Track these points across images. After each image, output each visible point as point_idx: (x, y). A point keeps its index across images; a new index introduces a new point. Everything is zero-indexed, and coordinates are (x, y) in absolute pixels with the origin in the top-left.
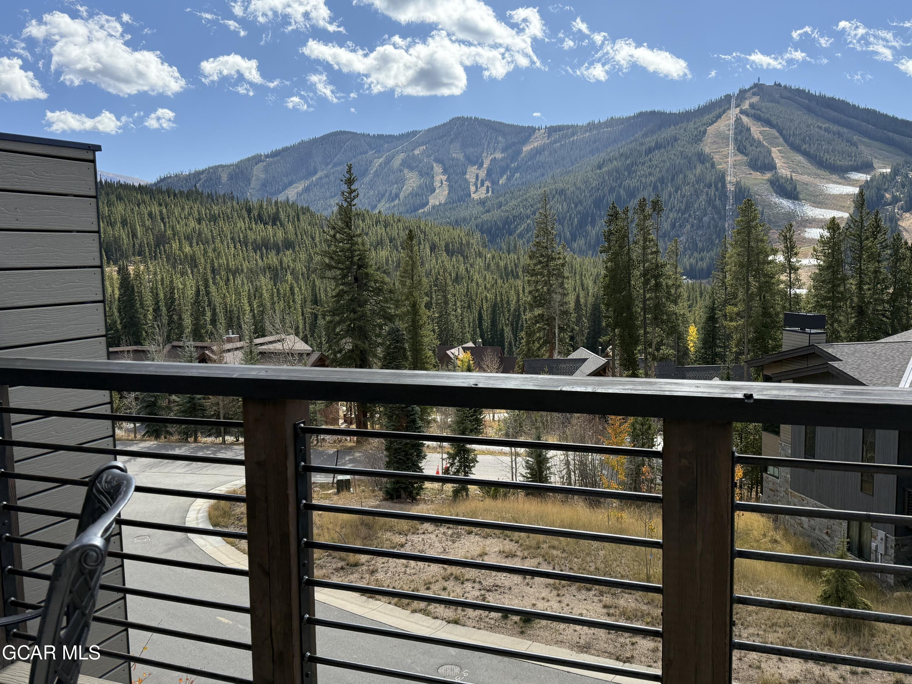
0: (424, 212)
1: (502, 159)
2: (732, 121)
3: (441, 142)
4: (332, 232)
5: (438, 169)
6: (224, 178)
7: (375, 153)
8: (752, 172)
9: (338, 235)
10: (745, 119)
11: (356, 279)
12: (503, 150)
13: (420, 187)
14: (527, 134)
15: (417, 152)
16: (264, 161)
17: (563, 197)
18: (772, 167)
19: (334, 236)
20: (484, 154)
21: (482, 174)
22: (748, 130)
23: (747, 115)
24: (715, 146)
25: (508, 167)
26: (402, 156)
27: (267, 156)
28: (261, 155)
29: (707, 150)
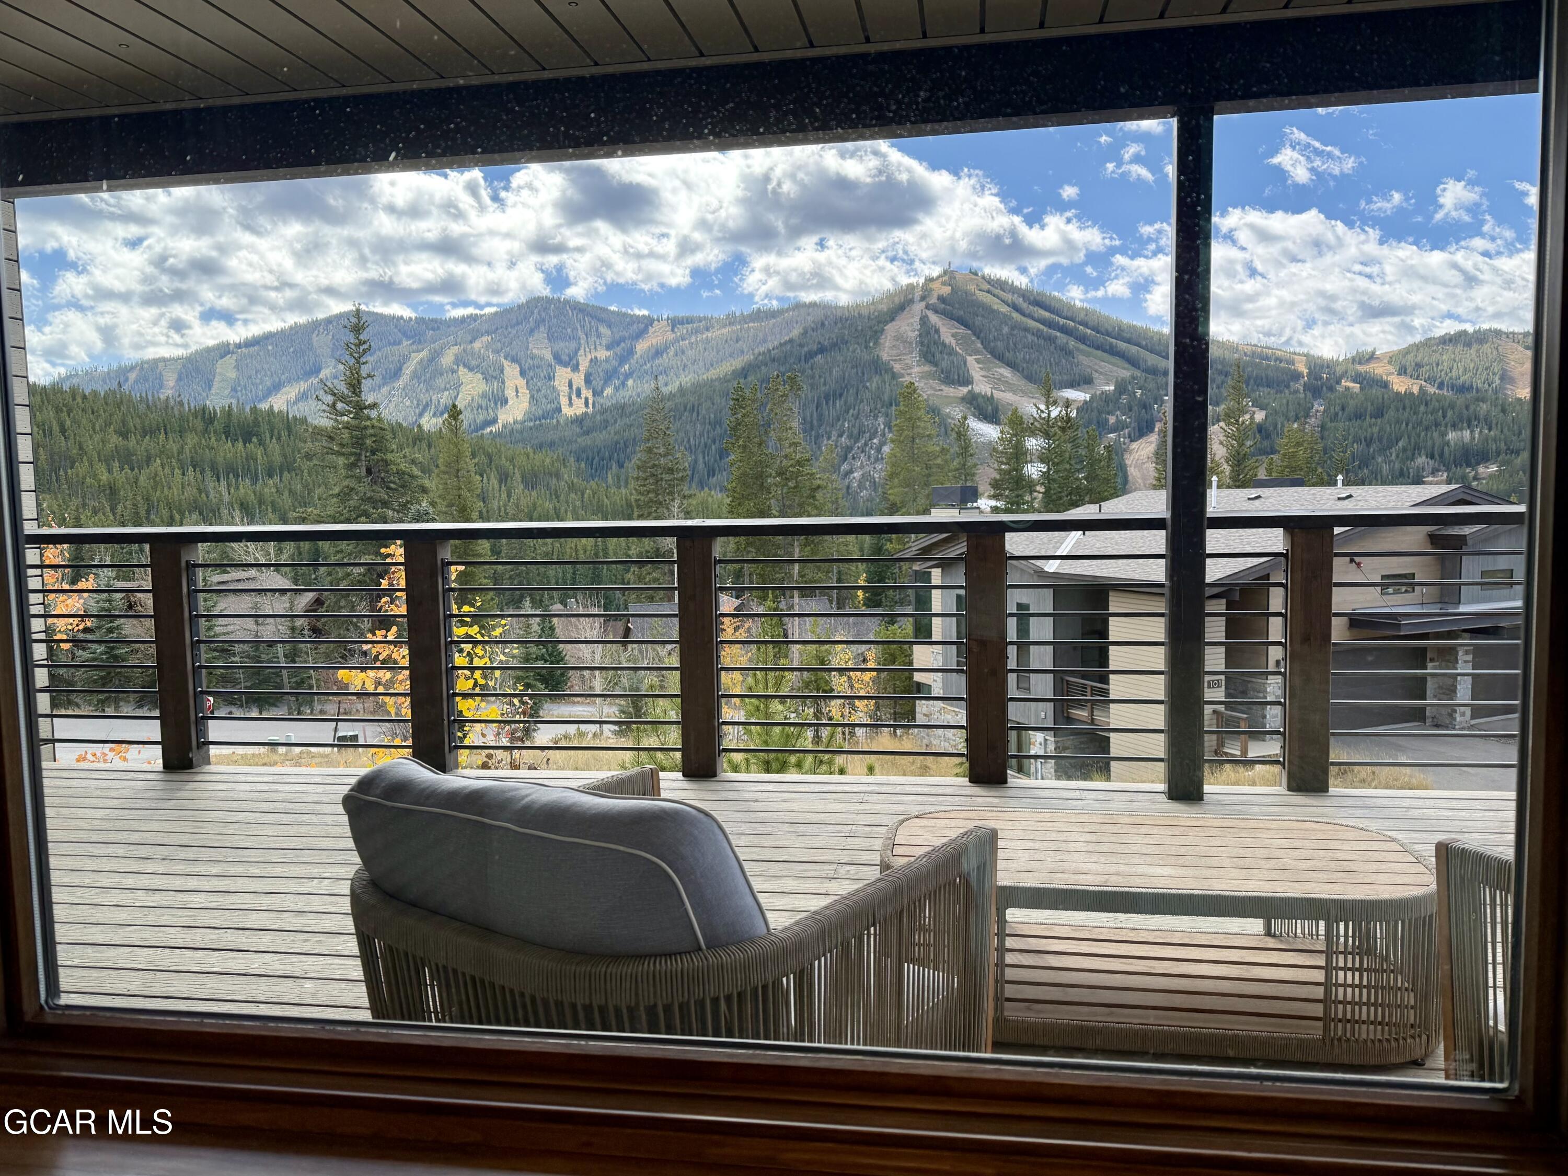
0: (491, 432)
1: (607, 360)
2: (917, 319)
3: (514, 332)
4: (329, 399)
5: (511, 371)
6: (170, 381)
7: (413, 343)
8: (943, 387)
9: (340, 405)
10: (934, 318)
11: (369, 471)
12: (608, 348)
13: (484, 395)
14: (642, 326)
15: (477, 345)
16: (233, 353)
17: (695, 414)
18: (966, 381)
19: (334, 405)
20: (581, 352)
21: (579, 380)
22: (937, 331)
23: (936, 312)
24: (894, 352)
25: (615, 370)
26: (455, 349)
27: (239, 346)
28: (229, 344)
29: (885, 357)
